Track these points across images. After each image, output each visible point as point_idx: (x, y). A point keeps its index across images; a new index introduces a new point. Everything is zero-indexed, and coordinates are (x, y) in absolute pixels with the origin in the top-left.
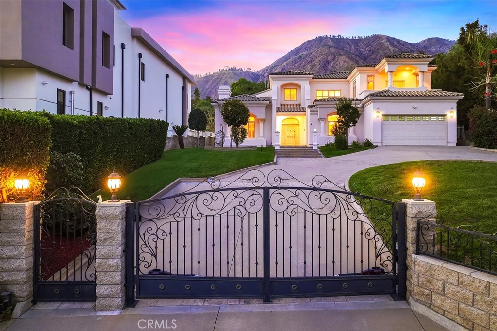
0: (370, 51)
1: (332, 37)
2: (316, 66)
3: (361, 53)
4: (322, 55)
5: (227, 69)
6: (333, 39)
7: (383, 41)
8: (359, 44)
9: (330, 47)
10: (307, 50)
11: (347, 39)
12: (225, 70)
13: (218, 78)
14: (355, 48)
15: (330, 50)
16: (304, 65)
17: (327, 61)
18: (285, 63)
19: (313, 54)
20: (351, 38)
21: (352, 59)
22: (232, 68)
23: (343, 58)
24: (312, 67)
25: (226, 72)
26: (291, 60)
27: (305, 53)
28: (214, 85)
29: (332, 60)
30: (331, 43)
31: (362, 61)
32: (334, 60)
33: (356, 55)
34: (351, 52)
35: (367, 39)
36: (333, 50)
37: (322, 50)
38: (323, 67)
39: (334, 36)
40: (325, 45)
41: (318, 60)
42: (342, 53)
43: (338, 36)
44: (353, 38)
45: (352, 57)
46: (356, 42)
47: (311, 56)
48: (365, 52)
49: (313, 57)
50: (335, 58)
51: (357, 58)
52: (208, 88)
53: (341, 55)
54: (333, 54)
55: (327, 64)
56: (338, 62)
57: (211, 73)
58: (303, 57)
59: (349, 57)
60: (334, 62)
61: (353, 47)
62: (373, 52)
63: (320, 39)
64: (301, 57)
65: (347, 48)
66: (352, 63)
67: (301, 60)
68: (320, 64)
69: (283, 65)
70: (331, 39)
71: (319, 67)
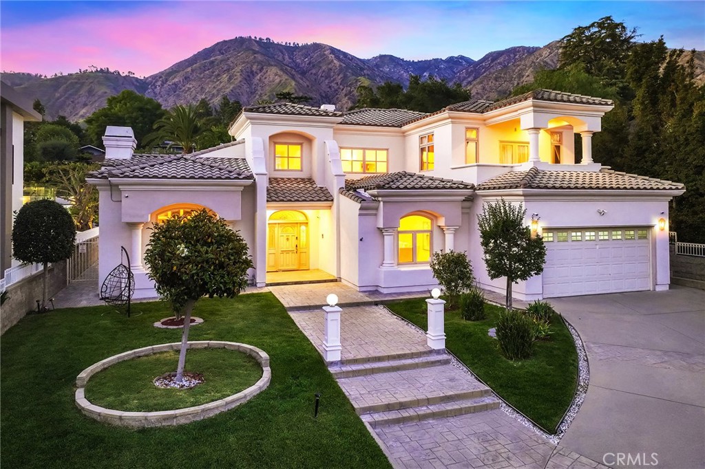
0: (309, 64)
1: (258, 39)
2: (235, 77)
3: (297, 65)
4: (244, 63)
5: (94, 70)
6: (260, 42)
7: (326, 53)
8: (295, 53)
9: (255, 52)
10: (223, 54)
11: (278, 44)
12: (89, 70)
13: (76, 83)
14: (290, 58)
15: (255, 57)
16: (219, 75)
17: (252, 72)
18: (189, 69)
19: (231, 59)
20: (284, 44)
21: (285, 71)
23: (274, 70)
24: (230, 79)
25: (92, 75)
26: (198, 65)
27: (219, 57)
28: (70, 92)
29: (258, 71)
30: (257, 48)
31: (299, 76)
32: (261, 71)
33: (291, 67)
34: (285, 62)
35: (306, 47)
36: (259, 57)
37: (244, 55)
38: (246, 79)
39: (260, 39)
40: (248, 49)
41: (239, 68)
42: (272, 63)
43: (267, 39)
44: (286, 43)
45: (286, 69)
46: (292, 50)
47: (229, 62)
48: (303, 65)
49: (232, 65)
50: (262, 68)
51: (293, 72)
52: (58, 98)
53: (272, 65)
54: (259, 63)
55: (251, 75)
56: (268, 74)
57: (65, 74)
58: (216, 63)
59: (282, 70)
60: (262, 73)
61: (287, 57)
62: (313, 66)
63: (241, 41)
64: (212, 62)
65: (279, 56)
66: (286, 77)
67: (213, 67)
68: (241, 75)
69: (186, 71)
70: (256, 41)
71: (239, 79)
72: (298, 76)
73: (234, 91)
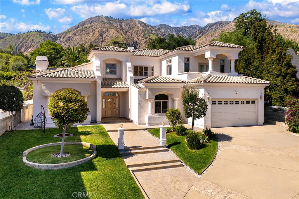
0: (129, 28)
1: (106, 17)
2: (96, 34)
3: (123, 29)
4: (100, 27)
5: (34, 31)
7: (136, 23)
8: (122, 23)
9: (105, 23)
10: (90, 23)
11: (115, 19)
12: (32, 31)
13: (27, 36)
15: (105, 25)
16: (89, 33)
17: (103, 32)
18: (76, 31)
20: (118, 19)
22: (38, 31)
23: (113, 31)
24: (94, 35)
25: (34, 33)
27: (89, 25)
28: (24, 41)
30: (105, 21)
32: (107, 31)
34: (118, 27)
35: (127, 20)
36: (107, 25)
37: (100, 24)
38: (101, 35)
40: (101, 21)
41: (97, 30)
42: (112, 28)
43: (110, 17)
47: (93, 27)
48: (126, 29)
51: (121, 32)
52: (20, 44)
54: (107, 27)
55: (103, 34)
56: (110, 33)
57: (22, 33)
59: (116, 31)
61: (119, 25)
62: (131, 29)
63: (99, 17)
64: (86, 27)
65: (115, 25)
66: (119, 34)
67: (86, 29)
68: (98, 33)
69: (74, 31)
71: (98, 35)
72: (124, 34)
73: (95, 40)
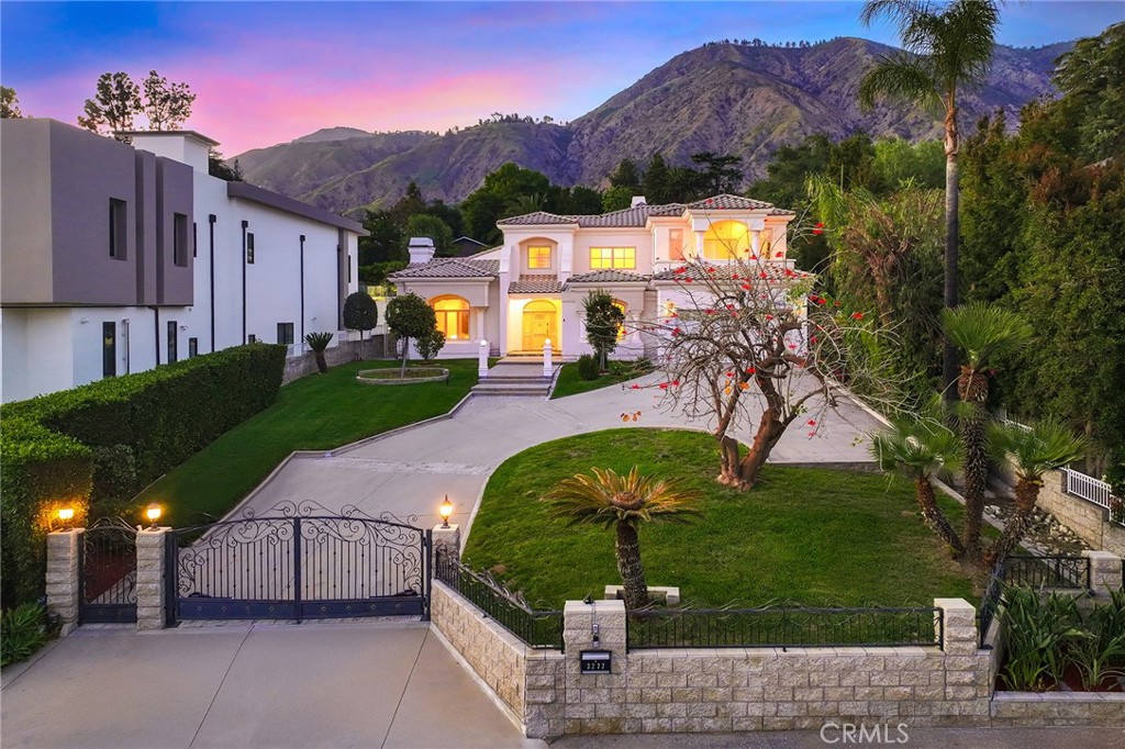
0: (828, 74)
1: (740, 43)
2: (701, 111)
3: (806, 80)
4: (716, 85)
5: (498, 119)
6: (743, 48)
7: (858, 53)
8: (802, 59)
9: (735, 66)
10: (683, 74)
11: (774, 48)
12: (492, 119)
13: (476, 140)
14: (794, 69)
15: (733, 74)
16: (675, 110)
17: (728, 100)
18: (631, 104)
19: (695, 82)
20: (784, 46)
21: (784, 94)
22: (508, 117)
23: (764, 92)
24: (693, 114)
25: (496, 126)
26: (644, 96)
27: (677, 81)
28: (466, 155)
29: (738, 98)
30: (737, 58)
31: (808, 98)
32: (742, 97)
33: (795, 85)
34: (784, 78)
35: (821, 46)
36: (741, 74)
37: (716, 73)
38: (718, 113)
39: (744, 42)
40: (723, 62)
41: (706, 96)
42: (762, 81)
43: (754, 41)
44: (788, 44)
45: (785, 89)
46: (795, 54)
47: (691, 88)
48: (817, 78)
49: (696, 91)
50: (744, 92)
51: (798, 93)
52: (454, 163)
53: (761, 85)
54: (742, 82)
55: (727, 106)
56: (753, 101)
57: (461, 128)
58: (672, 90)
59: (777, 90)
60: (744, 100)
61: (788, 67)
62: (835, 78)
63: (712, 49)
64: (667, 89)
65: (774, 68)
66: (784, 103)
67: (667, 97)
68: (710, 106)
69: (626, 107)
70: (737, 47)
71: (707, 114)
72: (805, 100)
73: (699, 133)
